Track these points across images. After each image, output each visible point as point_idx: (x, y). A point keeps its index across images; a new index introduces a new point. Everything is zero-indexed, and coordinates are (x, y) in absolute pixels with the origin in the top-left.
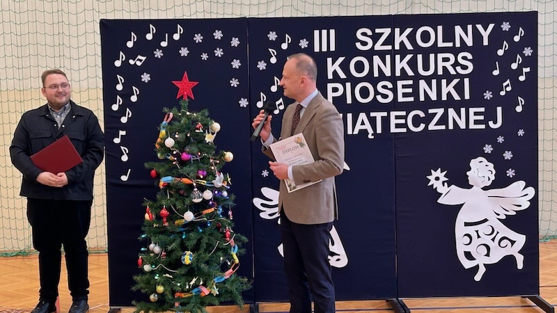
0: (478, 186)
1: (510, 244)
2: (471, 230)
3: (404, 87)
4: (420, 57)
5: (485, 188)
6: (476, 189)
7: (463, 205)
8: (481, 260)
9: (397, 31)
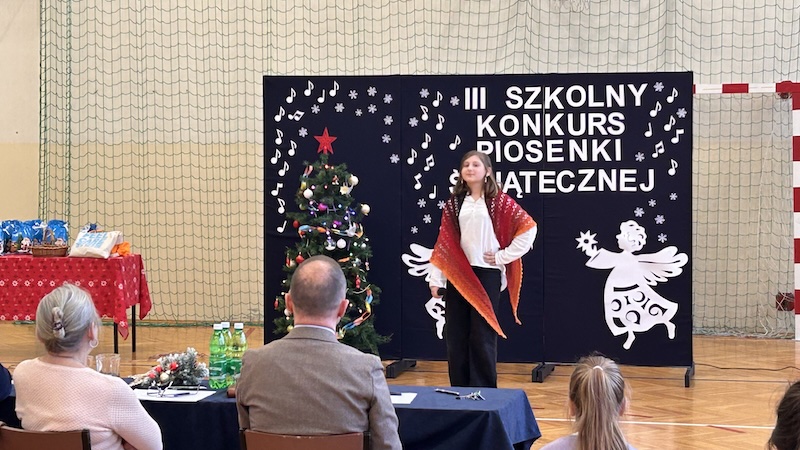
0: (627, 250)
1: (660, 311)
2: (621, 296)
3: (554, 146)
4: (570, 117)
5: (636, 253)
6: (627, 254)
7: (611, 269)
8: (631, 328)
9: (548, 89)
